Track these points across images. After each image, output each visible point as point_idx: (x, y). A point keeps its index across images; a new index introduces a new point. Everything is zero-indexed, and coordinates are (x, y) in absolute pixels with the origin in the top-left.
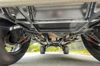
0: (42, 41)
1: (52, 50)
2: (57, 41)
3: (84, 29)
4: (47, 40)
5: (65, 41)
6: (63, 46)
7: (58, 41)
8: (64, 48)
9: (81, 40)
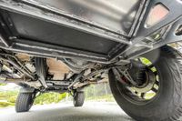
0: (27, 78)
2: (65, 80)
4: (42, 78)
5: (81, 80)
6: (75, 91)
7: (68, 80)
8: (77, 94)
9: (108, 80)
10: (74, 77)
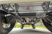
1: (27, 27)
3: (44, 16)
6: (32, 24)
8: (33, 25)
9: (42, 21)
10: (31, 21)
